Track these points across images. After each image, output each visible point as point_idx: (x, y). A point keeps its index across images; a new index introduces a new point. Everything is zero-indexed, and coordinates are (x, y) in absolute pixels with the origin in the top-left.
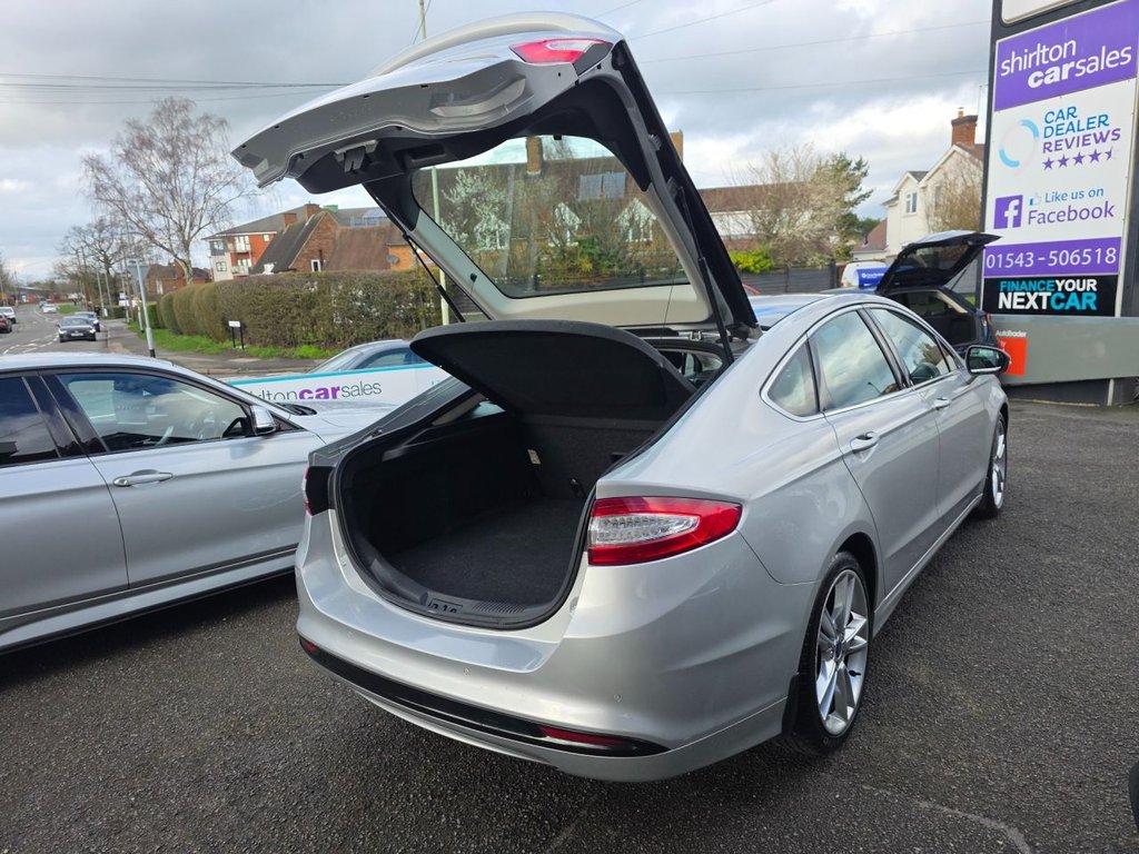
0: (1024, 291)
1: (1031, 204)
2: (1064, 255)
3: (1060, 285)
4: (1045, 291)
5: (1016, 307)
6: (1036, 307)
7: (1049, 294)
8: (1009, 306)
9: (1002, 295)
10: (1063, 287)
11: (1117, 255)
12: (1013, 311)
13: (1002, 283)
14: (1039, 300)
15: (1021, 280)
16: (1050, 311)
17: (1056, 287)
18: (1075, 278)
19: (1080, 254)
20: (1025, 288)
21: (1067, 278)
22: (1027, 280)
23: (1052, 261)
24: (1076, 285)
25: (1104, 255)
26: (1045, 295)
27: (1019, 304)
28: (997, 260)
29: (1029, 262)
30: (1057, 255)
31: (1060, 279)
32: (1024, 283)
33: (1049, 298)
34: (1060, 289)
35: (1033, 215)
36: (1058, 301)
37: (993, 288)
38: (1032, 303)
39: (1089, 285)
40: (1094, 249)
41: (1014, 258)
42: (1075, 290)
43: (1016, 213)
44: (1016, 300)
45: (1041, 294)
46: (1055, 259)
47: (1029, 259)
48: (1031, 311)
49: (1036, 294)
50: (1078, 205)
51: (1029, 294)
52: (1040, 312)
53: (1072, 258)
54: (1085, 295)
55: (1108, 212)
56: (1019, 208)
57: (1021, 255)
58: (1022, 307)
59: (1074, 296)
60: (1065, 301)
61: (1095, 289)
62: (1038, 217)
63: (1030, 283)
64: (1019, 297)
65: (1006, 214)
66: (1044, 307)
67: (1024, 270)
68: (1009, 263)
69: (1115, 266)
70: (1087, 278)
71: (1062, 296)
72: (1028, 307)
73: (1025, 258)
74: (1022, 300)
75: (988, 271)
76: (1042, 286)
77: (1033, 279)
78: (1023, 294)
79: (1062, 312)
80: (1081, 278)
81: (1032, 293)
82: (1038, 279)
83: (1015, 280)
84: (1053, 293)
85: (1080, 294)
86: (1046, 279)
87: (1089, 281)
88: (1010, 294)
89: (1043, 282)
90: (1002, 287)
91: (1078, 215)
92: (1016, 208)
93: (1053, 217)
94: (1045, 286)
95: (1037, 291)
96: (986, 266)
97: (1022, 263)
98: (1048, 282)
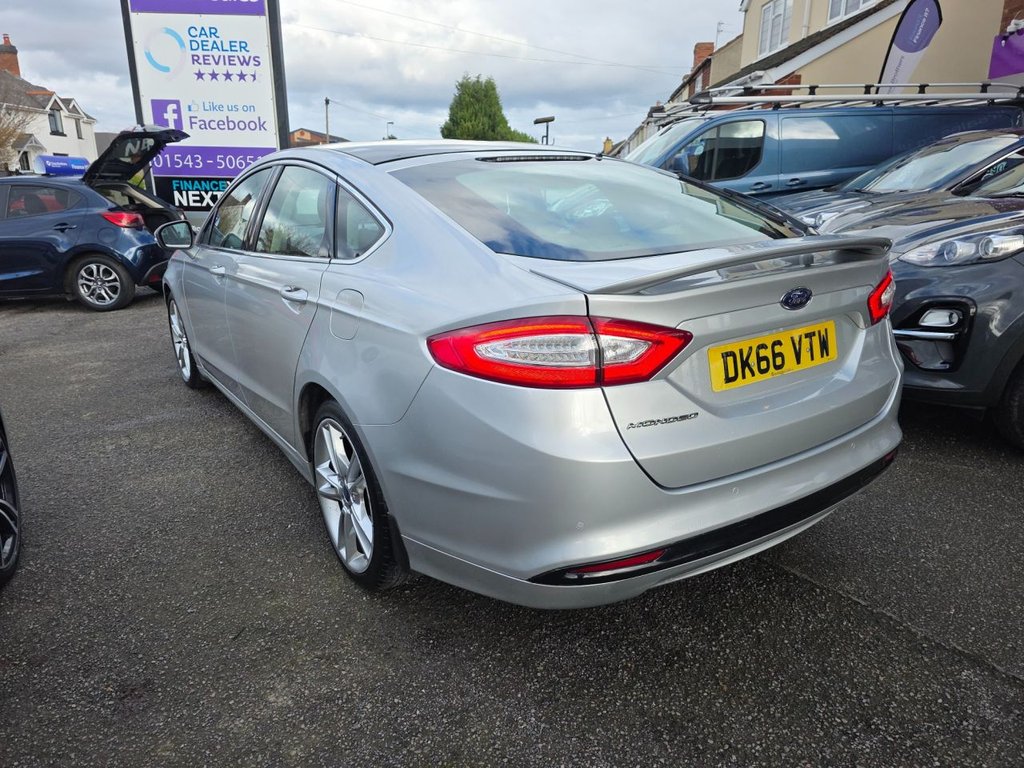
0: (197, 190)
1: (190, 110)
2: (230, 160)
4: (219, 190)
5: (192, 204)
6: (212, 204)
8: (185, 204)
9: (176, 194)
12: (189, 208)
13: (174, 182)
14: (214, 198)
15: (193, 180)
19: (245, 159)
20: (199, 187)
22: (199, 180)
23: (220, 164)
27: (195, 201)
28: (165, 160)
29: (198, 164)
30: (224, 159)
32: (196, 182)
35: (193, 120)
37: (165, 189)
38: (207, 199)
40: (255, 155)
41: (183, 159)
43: (175, 116)
44: (191, 198)
45: (215, 193)
46: (223, 163)
47: (198, 161)
48: (208, 208)
49: (210, 193)
50: (235, 117)
51: (203, 193)
53: (237, 162)
55: (262, 126)
56: (178, 111)
57: (189, 157)
58: (199, 205)
62: (199, 123)
63: (203, 183)
64: (194, 195)
65: (166, 116)
67: (193, 170)
68: (178, 164)
72: (204, 204)
73: (194, 160)
74: (198, 198)
75: (157, 170)
76: (215, 186)
77: (205, 180)
78: (198, 193)
81: (207, 192)
82: (211, 180)
83: (187, 179)
86: (218, 180)
88: (184, 193)
89: (216, 183)
90: (175, 186)
91: (237, 125)
92: (174, 111)
93: (213, 125)
94: (218, 186)
95: (211, 190)
96: (153, 164)
97: (191, 164)
98: (220, 182)
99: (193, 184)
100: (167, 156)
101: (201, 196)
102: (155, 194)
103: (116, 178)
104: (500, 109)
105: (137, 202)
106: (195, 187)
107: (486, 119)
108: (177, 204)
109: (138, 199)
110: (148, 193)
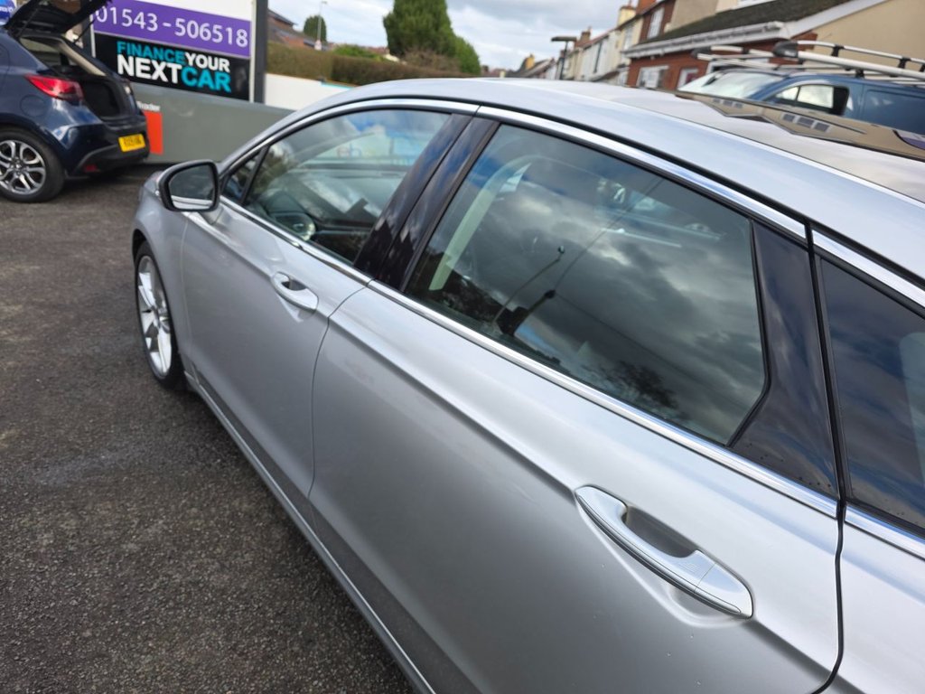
0: (147, 57)
2: (193, 27)
3: (191, 58)
4: (175, 62)
5: (139, 74)
6: (164, 79)
7: (180, 67)
8: (131, 72)
9: (121, 59)
10: (194, 62)
11: (248, 38)
12: (135, 79)
13: (119, 43)
14: (167, 71)
15: (144, 44)
16: (181, 85)
17: (187, 60)
18: (207, 55)
19: (211, 28)
20: (150, 54)
21: (198, 53)
22: (152, 46)
23: (180, 30)
24: (208, 62)
25: (235, 37)
26: (175, 67)
27: (143, 71)
28: (110, 14)
29: (152, 26)
30: (185, 25)
31: (191, 52)
32: (147, 48)
33: (179, 72)
34: (191, 63)
36: (190, 76)
37: (107, 50)
38: (159, 72)
39: (221, 65)
40: (225, 27)
41: (133, 16)
42: (208, 68)
44: (139, 67)
45: (170, 65)
46: (184, 29)
47: (153, 22)
48: (159, 82)
49: (163, 64)
51: (155, 63)
52: (169, 84)
53: (201, 31)
54: (218, 75)
57: (141, 14)
58: (147, 76)
59: (206, 74)
60: (198, 77)
61: (227, 70)
63: (156, 50)
64: (142, 64)
66: (175, 80)
67: (145, 32)
68: (127, 21)
69: (246, 51)
70: (219, 57)
71: (194, 72)
72: (155, 77)
73: (147, 19)
74: (147, 68)
75: (99, 26)
76: (170, 56)
77: (159, 47)
78: (147, 61)
79: (194, 89)
80: (213, 56)
81: (159, 62)
82: (165, 48)
83: (137, 43)
84: (183, 66)
85: (212, 73)
86: (174, 49)
87: (222, 60)
88: (131, 59)
89: (172, 52)
90: (120, 48)
94: (174, 56)
95: (165, 61)
96: (95, 18)
97: (142, 24)
98: (178, 53)
99: (143, 49)
100: (114, 9)
101: (151, 66)
102: (94, 54)
103: (46, 29)
104: (445, 8)
105: (72, 63)
106: (145, 54)
107: (430, 17)
108: (121, 71)
109: (74, 60)
110: (85, 52)
